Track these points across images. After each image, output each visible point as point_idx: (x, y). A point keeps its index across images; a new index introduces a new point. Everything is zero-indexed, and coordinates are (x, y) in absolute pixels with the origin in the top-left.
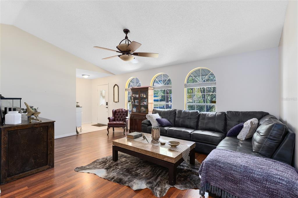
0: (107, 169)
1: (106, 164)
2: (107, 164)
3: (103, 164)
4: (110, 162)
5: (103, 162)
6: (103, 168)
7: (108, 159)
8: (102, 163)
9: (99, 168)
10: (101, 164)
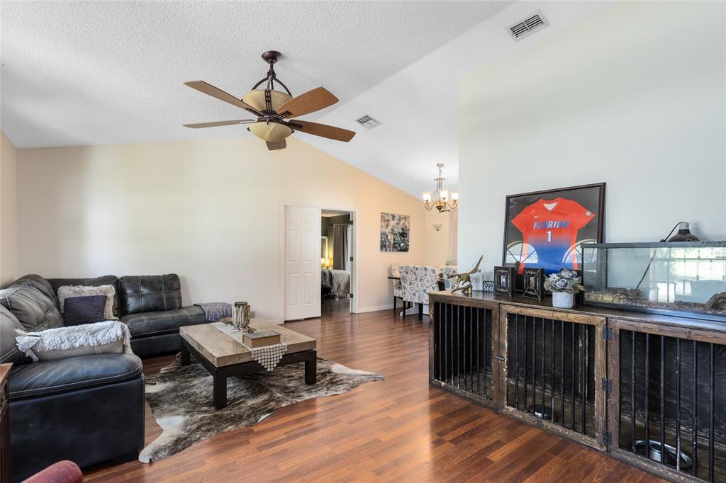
0: (330, 372)
1: (331, 379)
2: (328, 379)
3: (335, 380)
4: (323, 383)
5: (335, 383)
6: (337, 374)
7: (325, 388)
8: (337, 382)
9: (343, 375)
10: (341, 380)
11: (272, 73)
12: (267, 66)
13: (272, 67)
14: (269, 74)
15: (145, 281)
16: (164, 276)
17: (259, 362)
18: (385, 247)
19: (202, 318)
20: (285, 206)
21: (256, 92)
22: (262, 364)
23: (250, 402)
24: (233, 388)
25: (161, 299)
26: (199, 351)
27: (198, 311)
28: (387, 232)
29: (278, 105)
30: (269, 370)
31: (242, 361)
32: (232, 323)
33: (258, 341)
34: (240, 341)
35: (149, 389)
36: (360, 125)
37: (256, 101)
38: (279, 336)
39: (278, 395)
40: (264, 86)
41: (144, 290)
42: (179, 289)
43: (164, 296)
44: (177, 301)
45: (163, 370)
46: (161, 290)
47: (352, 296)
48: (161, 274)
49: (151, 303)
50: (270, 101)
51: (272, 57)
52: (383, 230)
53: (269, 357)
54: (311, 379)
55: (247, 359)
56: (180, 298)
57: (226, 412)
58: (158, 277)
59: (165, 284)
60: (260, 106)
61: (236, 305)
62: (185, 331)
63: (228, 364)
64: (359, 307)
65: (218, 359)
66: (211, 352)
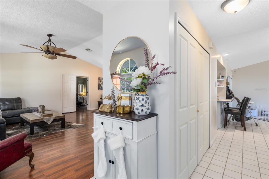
2: (69, 127)
4: (67, 128)
9: (74, 126)
11: (50, 40)
12: (48, 38)
13: (50, 38)
14: (49, 40)
15: (8, 100)
16: (15, 98)
17: (45, 121)
18: (100, 88)
19: (29, 111)
20: (63, 75)
21: (44, 46)
22: (46, 122)
23: (42, 133)
24: (36, 129)
25: (14, 106)
26: (26, 120)
27: (28, 109)
28: (100, 83)
29: (51, 49)
30: (48, 124)
31: (39, 121)
32: (38, 112)
33: (45, 116)
34: (40, 116)
35: (8, 132)
36: (87, 51)
37: (44, 48)
38: (53, 114)
39: (52, 131)
40: (46, 44)
41: (7, 103)
42: (21, 102)
43: (15, 105)
44: (20, 106)
45: (13, 128)
46: (14, 103)
47: (88, 104)
48: (14, 98)
49: (10, 107)
50: (48, 48)
51: (50, 36)
52: (99, 83)
53: (48, 120)
54: (63, 126)
55: (41, 121)
56: (21, 106)
57: (33, 135)
58: (13, 98)
59: (16, 101)
60: (46, 49)
61: (40, 106)
62: (22, 115)
63: (35, 122)
64: (90, 108)
65: (31, 120)
66: (29, 119)
